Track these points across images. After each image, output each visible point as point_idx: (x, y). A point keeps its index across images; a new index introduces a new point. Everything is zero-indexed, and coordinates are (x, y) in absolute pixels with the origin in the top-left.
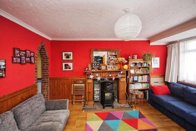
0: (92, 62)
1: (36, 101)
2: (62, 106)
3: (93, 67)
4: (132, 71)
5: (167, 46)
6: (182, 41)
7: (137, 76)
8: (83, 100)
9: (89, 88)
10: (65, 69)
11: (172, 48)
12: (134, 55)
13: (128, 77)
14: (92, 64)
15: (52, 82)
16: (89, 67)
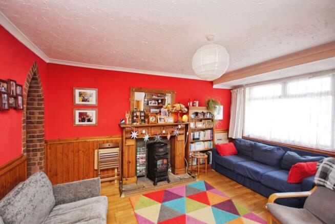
0: (132, 110)
1: (38, 189)
2: (90, 191)
3: (135, 118)
4: (192, 125)
5: (231, 91)
6: (248, 85)
7: (198, 131)
8: (116, 177)
9: (128, 155)
10: (80, 121)
11: (237, 94)
12: (195, 101)
13: (187, 134)
14: (133, 113)
15: (50, 149)
16: (127, 118)
